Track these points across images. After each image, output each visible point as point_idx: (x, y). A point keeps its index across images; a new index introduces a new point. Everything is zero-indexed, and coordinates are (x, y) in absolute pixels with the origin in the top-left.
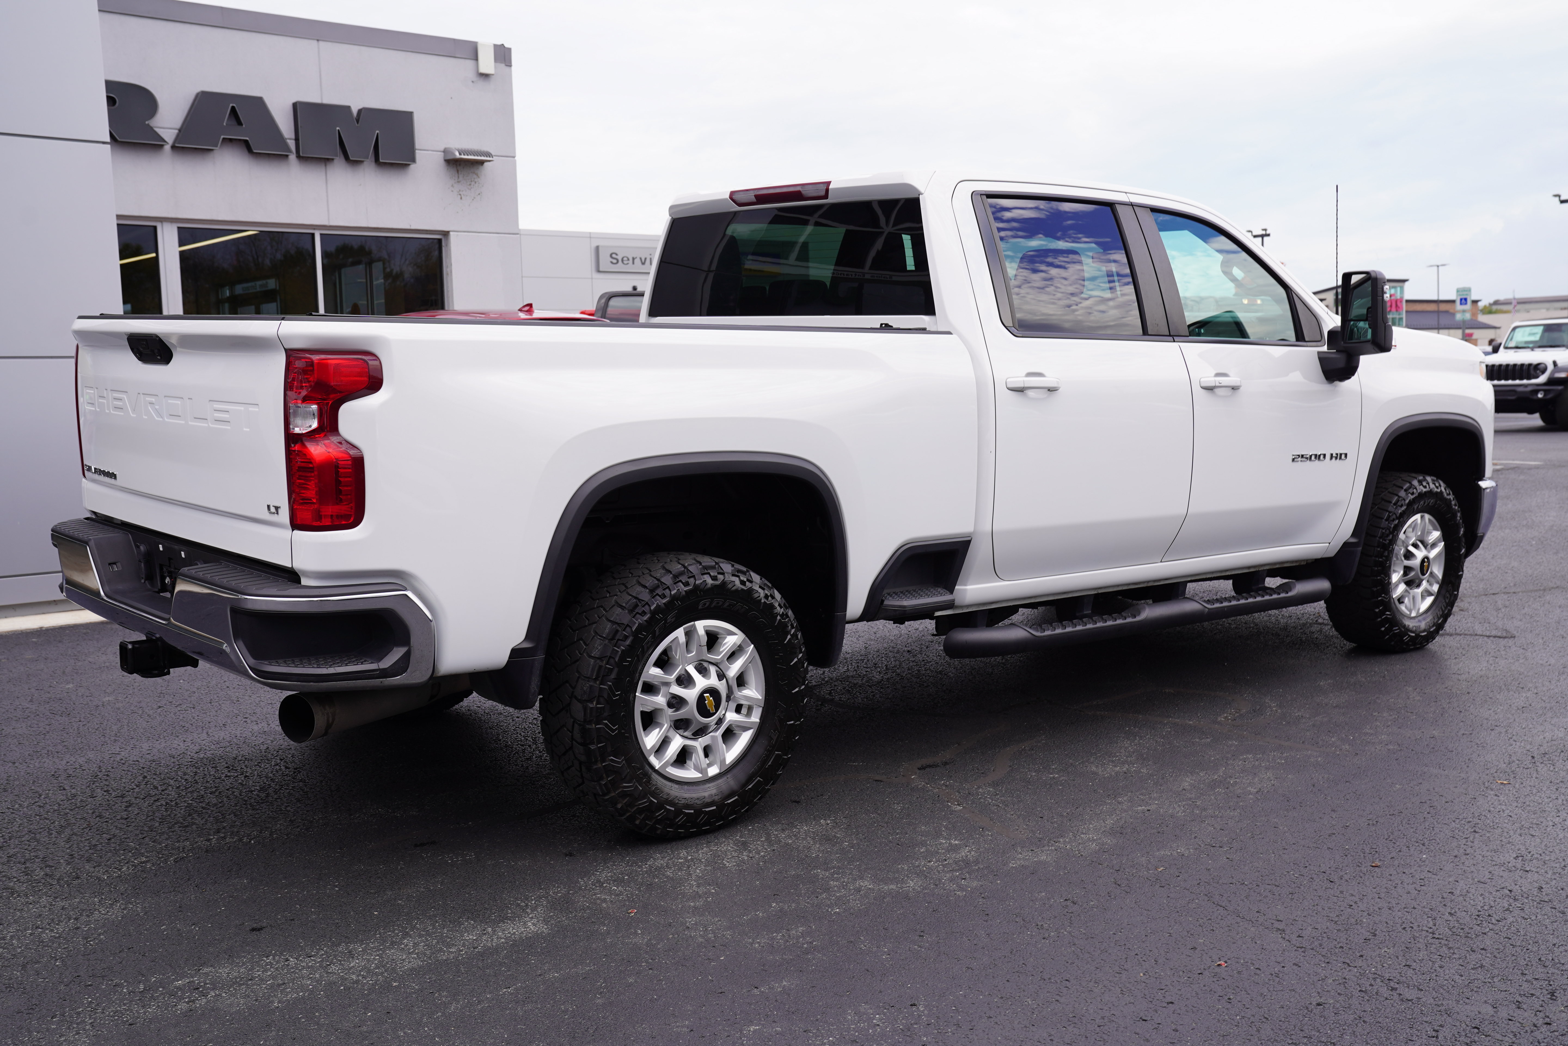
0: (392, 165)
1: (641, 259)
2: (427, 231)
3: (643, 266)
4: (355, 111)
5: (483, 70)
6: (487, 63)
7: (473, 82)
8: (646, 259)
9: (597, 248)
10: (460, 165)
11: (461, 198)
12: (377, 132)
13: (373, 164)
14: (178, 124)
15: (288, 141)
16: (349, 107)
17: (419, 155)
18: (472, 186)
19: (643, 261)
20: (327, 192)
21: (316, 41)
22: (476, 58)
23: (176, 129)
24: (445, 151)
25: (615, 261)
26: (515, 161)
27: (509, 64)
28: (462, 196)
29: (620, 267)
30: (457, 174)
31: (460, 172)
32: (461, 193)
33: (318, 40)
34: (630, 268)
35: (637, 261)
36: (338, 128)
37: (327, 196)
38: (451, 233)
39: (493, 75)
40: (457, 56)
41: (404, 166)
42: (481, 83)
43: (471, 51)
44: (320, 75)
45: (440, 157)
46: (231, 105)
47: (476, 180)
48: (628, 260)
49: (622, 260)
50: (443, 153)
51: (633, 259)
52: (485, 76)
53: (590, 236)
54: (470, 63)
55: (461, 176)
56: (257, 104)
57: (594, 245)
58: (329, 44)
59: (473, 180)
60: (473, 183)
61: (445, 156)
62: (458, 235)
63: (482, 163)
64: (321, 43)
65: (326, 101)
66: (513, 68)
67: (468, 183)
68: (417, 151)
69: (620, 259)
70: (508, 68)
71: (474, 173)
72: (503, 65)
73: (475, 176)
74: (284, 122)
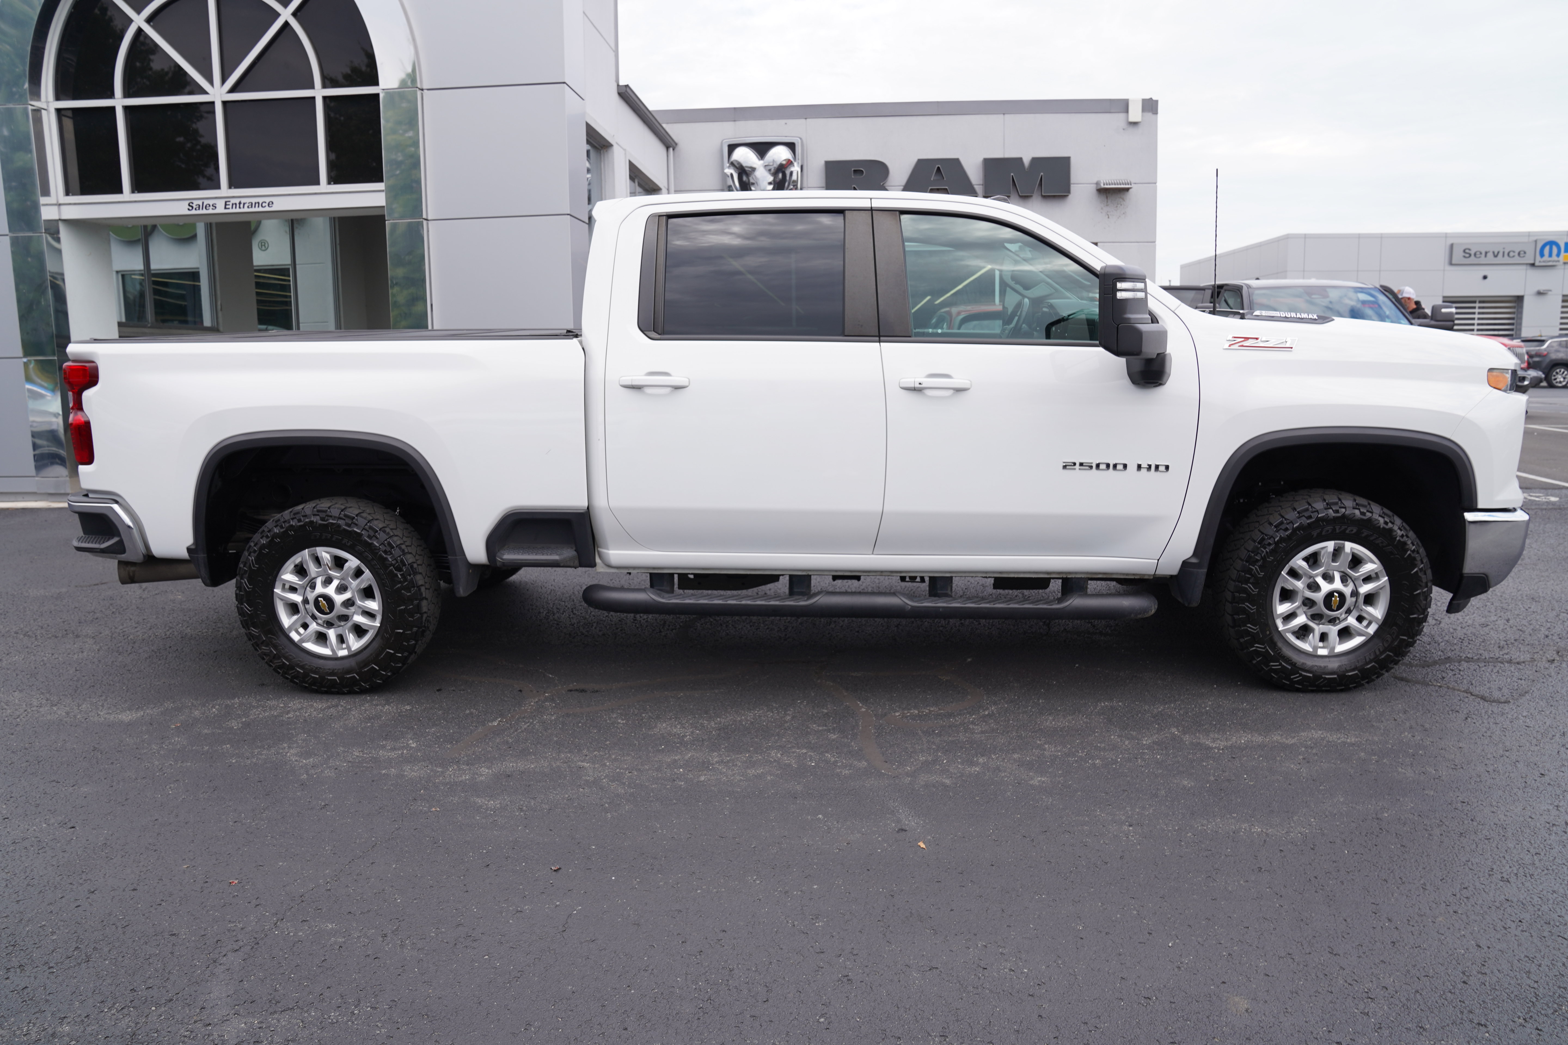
0: (1054, 196)
1: (1494, 253)
3: (1495, 259)
4: (1027, 161)
5: (1132, 119)
6: (1135, 113)
7: (1124, 129)
8: (1498, 252)
9: (1452, 246)
10: (1109, 193)
11: (1109, 218)
12: (1042, 174)
13: (1040, 197)
15: (975, 186)
16: (1021, 159)
17: (1073, 187)
18: (1118, 208)
19: (1496, 253)
21: (1002, 115)
22: (1127, 111)
24: (1097, 183)
25: (1467, 255)
26: (1156, 186)
27: (1155, 112)
29: (1473, 260)
30: (1106, 200)
31: (1108, 199)
32: (1109, 213)
33: (1004, 114)
34: (1483, 260)
35: (1490, 255)
36: (1012, 174)
39: (1140, 122)
40: (1112, 111)
41: (1066, 196)
42: (1132, 130)
43: (1123, 106)
44: (1004, 137)
45: (1093, 188)
46: (937, 166)
47: (1121, 203)
48: (1481, 253)
49: (1475, 254)
50: (1095, 185)
51: (1486, 253)
52: (1135, 124)
53: (1446, 236)
54: (1122, 116)
55: (1109, 201)
56: (955, 164)
57: (1449, 242)
58: (1012, 116)
59: (1119, 203)
60: (1119, 206)
61: (1097, 187)
63: (1128, 189)
64: (1006, 116)
65: (1007, 155)
66: (1159, 115)
67: (1115, 206)
68: (1072, 185)
69: (1472, 253)
70: (1154, 116)
71: (1121, 198)
72: (1150, 114)
73: (1121, 200)
74: (974, 173)
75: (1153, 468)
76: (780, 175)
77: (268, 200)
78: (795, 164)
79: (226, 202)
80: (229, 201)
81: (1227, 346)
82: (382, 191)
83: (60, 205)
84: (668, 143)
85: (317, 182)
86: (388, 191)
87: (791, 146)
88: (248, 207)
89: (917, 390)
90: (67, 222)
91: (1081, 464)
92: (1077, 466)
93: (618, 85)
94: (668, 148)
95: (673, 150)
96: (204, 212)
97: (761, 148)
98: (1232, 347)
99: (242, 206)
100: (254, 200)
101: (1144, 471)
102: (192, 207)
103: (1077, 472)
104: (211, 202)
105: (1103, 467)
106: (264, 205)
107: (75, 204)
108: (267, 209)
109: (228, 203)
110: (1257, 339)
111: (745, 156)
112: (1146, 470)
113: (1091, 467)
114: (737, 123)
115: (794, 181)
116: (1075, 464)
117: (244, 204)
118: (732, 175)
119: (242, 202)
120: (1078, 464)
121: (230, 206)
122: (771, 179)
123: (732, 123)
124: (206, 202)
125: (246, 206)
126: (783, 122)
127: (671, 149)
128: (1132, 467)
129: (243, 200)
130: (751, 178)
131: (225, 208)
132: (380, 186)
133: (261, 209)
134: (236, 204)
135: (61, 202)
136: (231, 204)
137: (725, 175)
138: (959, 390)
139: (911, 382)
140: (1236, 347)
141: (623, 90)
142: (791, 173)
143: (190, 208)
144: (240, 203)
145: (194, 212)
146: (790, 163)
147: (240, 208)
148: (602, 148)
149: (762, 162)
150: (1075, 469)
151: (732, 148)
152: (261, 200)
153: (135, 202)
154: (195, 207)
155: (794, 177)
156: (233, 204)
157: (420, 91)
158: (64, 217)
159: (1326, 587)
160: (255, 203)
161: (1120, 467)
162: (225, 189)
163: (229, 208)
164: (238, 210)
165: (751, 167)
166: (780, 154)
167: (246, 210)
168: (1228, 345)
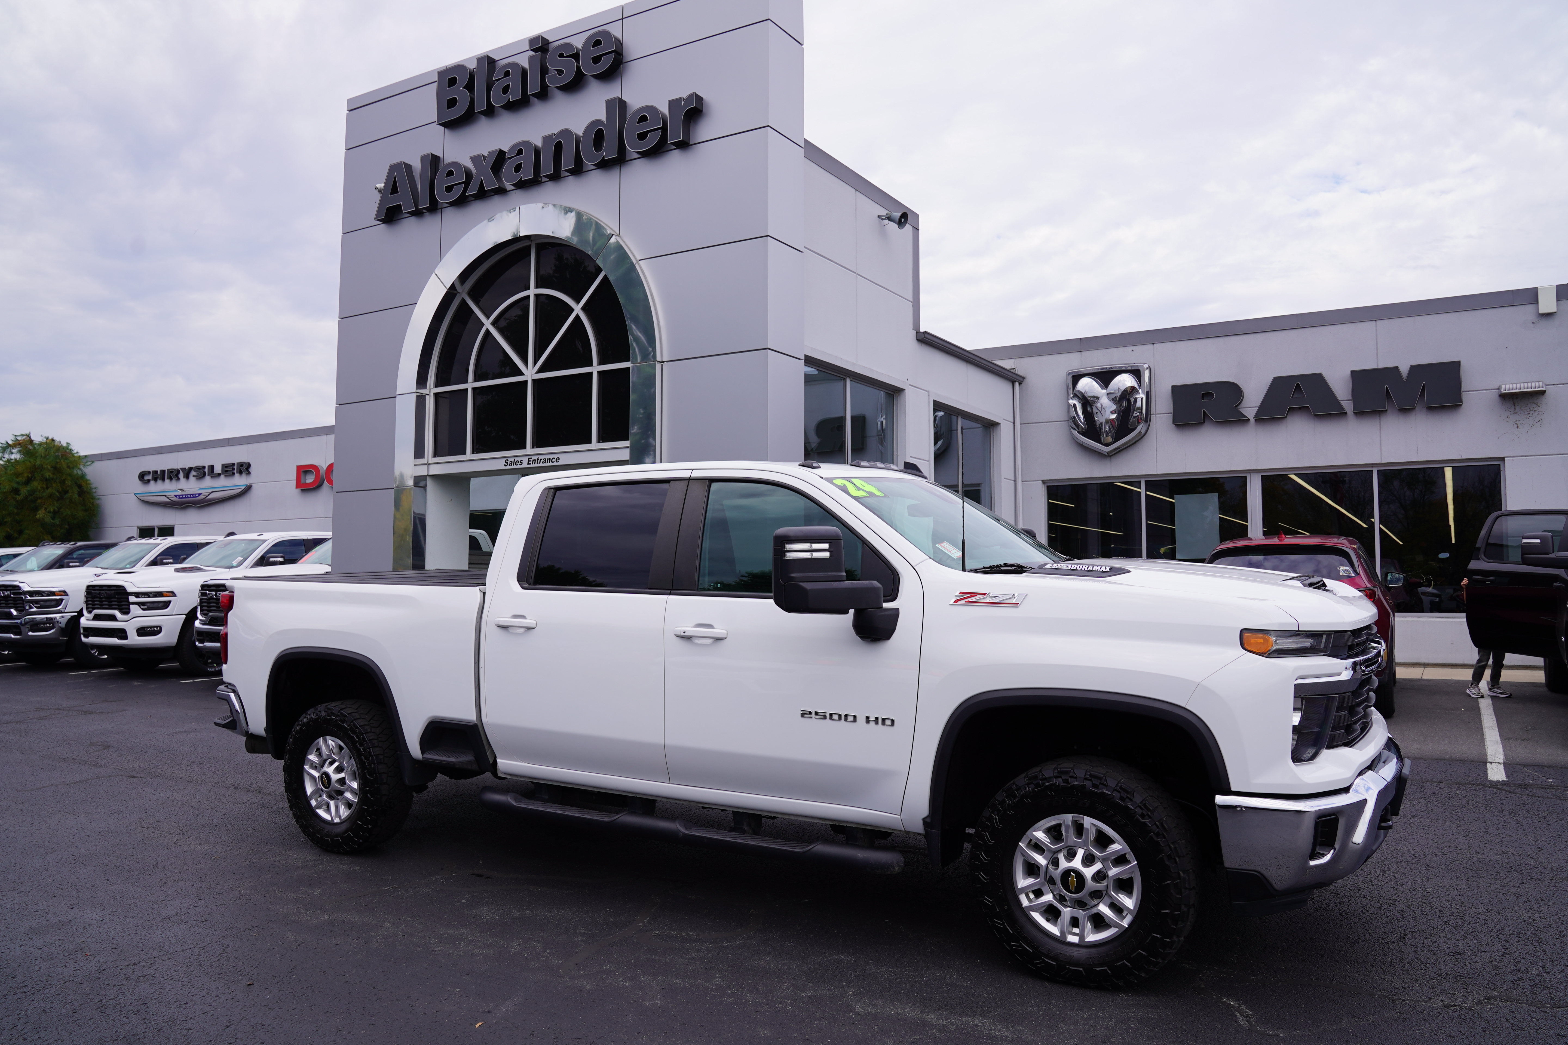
0: (1443, 408)
2: (1481, 459)
4: (1405, 370)
5: (1543, 309)
6: (1548, 303)
7: (1533, 323)
10: (1517, 398)
11: (1518, 427)
12: (1424, 383)
13: (1424, 409)
14: (1259, 404)
15: (1343, 403)
16: (1396, 369)
17: (1468, 396)
18: (1530, 415)
20: (1380, 437)
21: (1374, 322)
22: (1537, 302)
23: (1257, 407)
24: (1499, 389)
28: (1519, 425)
30: (1513, 407)
31: (1516, 405)
32: (1517, 422)
33: (1376, 321)
36: (1387, 387)
37: (1381, 441)
38: (1506, 459)
39: (1557, 313)
40: (1516, 303)
42: (1544, 323)
43: (1531, 296)
44: (1377, 347)
45: (1495, 394)
46: (1297, 384)
47: (1535, 409)
50: (1496, 391)
52: (1548, 315)
54: (1530, 308)
55: (1518, 408)
56: (1317, 379)
58: (1387, 321)
59: (1531, 409)
60: (1531, 412)
61: (1498, 393)
62: (1513, 460)
63: (1544, 393)
64: (1379, 322)
65: (1379, 367)
67: (1526, 413)
68: (1466, 394)
71: (1534, 403)
73: (1534, 406)
74: (1341, 388)
75: (880, 721)
76: (1125, 403)
77: (556, 456)
78: (1140, 391)
79: (529, 459)
80: (531, 458)
81: (952, 602)
82: (627, 447)
83: (429, 464)
84: (1013, 378)
85: (589, 441)
86: (632, 448)
87: (1136, 373)
88: (543, 463)
89: (685, 638)
90: (433, 477)
91: (816, 713)
92: (813, 715)
93: (918, 333)
94: (1013, 382)
95: (1019, 384)
96: (515, 467)
97: (1105, 377)
98: (960, 602)
99: (539, 461)
100: (547, 457)
101: (872, 724)
102: (507, 463)
103: (813, 722)
104: (519, 459)
105: (835, 717)
106: (553, 460)
107: (438, 463)
108: (555, 464)
109: (530, 460)
110: (985, 594)
111: (1087, 385)
112: (874, 723)
113: (825, 717)
114: (1083, 353)
115: (1138, 408)
116: (810, 713)
117: (541, 460)
118: (1075, 405)
119: (539, 459)
120: (813, 713)
121: (531, 462)
122: (1114, 407)
123: (1078, 354)
124: (516, 459)
125: (542, 461)
126: (1129, 349)
127: (1017, 383)
128: (861, 720)
129: (540, 457)
130: (1094, 408)
131: (528, 464)
132: (627, 443)
133: (551, 464)
134: (535, 460)
135: (430, 462)
136: (532, 460)
137: (1069, 405)
138: (718, 639)
139: (680, 630)
140: (963, 602)
141: (921, 337)
142: (1136, 400)
143: (506, 464)
144: (538, 459)
145: (508, 467)
146: (1133, 390)
147: (537, 463)
148: (894, 392)
149: (1104, 391)
150: (812, 718)
151: (1076, 378)
152: (551, 457)
153: (473, 460)
154: (509, 463)
155: (1138, 404)
156: (533, 460)
157: (660, 364)
158: (431, 473)
159: (1064, 864)
160: (548, 459)
161: (850, 718)
162: (529, 450)
163: (530, 464)
164: (536, 465)
165: (1094, 397)
166: (1125, 381)
167: (541, 465)
168: (953, 600)
